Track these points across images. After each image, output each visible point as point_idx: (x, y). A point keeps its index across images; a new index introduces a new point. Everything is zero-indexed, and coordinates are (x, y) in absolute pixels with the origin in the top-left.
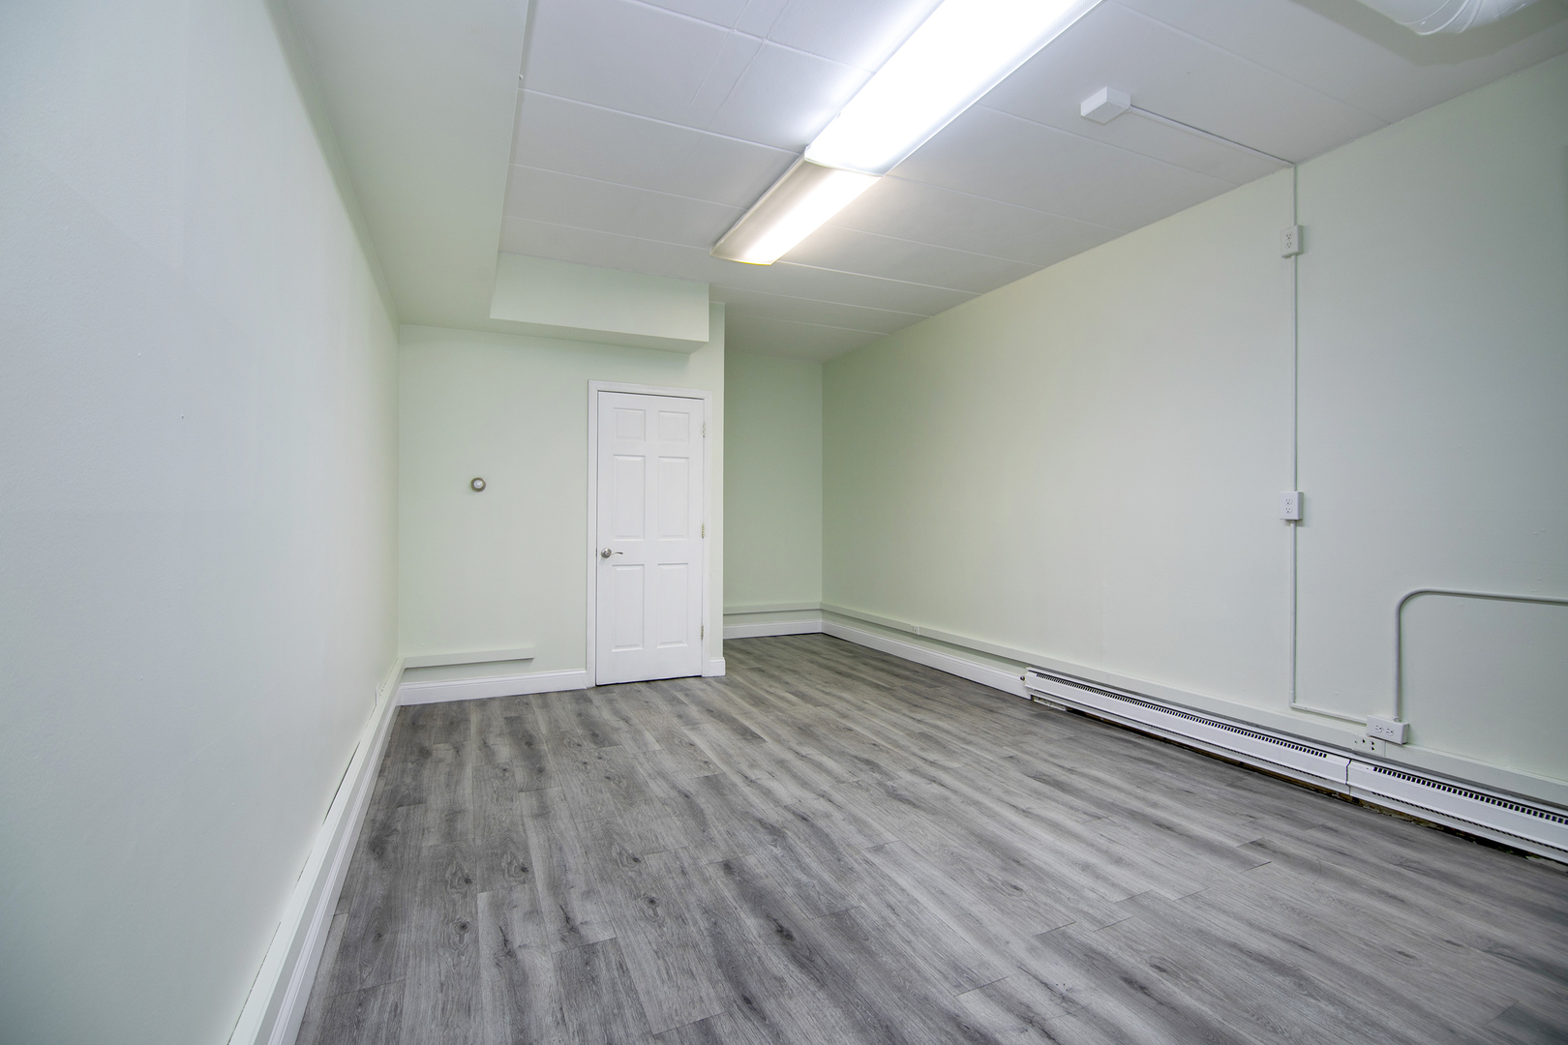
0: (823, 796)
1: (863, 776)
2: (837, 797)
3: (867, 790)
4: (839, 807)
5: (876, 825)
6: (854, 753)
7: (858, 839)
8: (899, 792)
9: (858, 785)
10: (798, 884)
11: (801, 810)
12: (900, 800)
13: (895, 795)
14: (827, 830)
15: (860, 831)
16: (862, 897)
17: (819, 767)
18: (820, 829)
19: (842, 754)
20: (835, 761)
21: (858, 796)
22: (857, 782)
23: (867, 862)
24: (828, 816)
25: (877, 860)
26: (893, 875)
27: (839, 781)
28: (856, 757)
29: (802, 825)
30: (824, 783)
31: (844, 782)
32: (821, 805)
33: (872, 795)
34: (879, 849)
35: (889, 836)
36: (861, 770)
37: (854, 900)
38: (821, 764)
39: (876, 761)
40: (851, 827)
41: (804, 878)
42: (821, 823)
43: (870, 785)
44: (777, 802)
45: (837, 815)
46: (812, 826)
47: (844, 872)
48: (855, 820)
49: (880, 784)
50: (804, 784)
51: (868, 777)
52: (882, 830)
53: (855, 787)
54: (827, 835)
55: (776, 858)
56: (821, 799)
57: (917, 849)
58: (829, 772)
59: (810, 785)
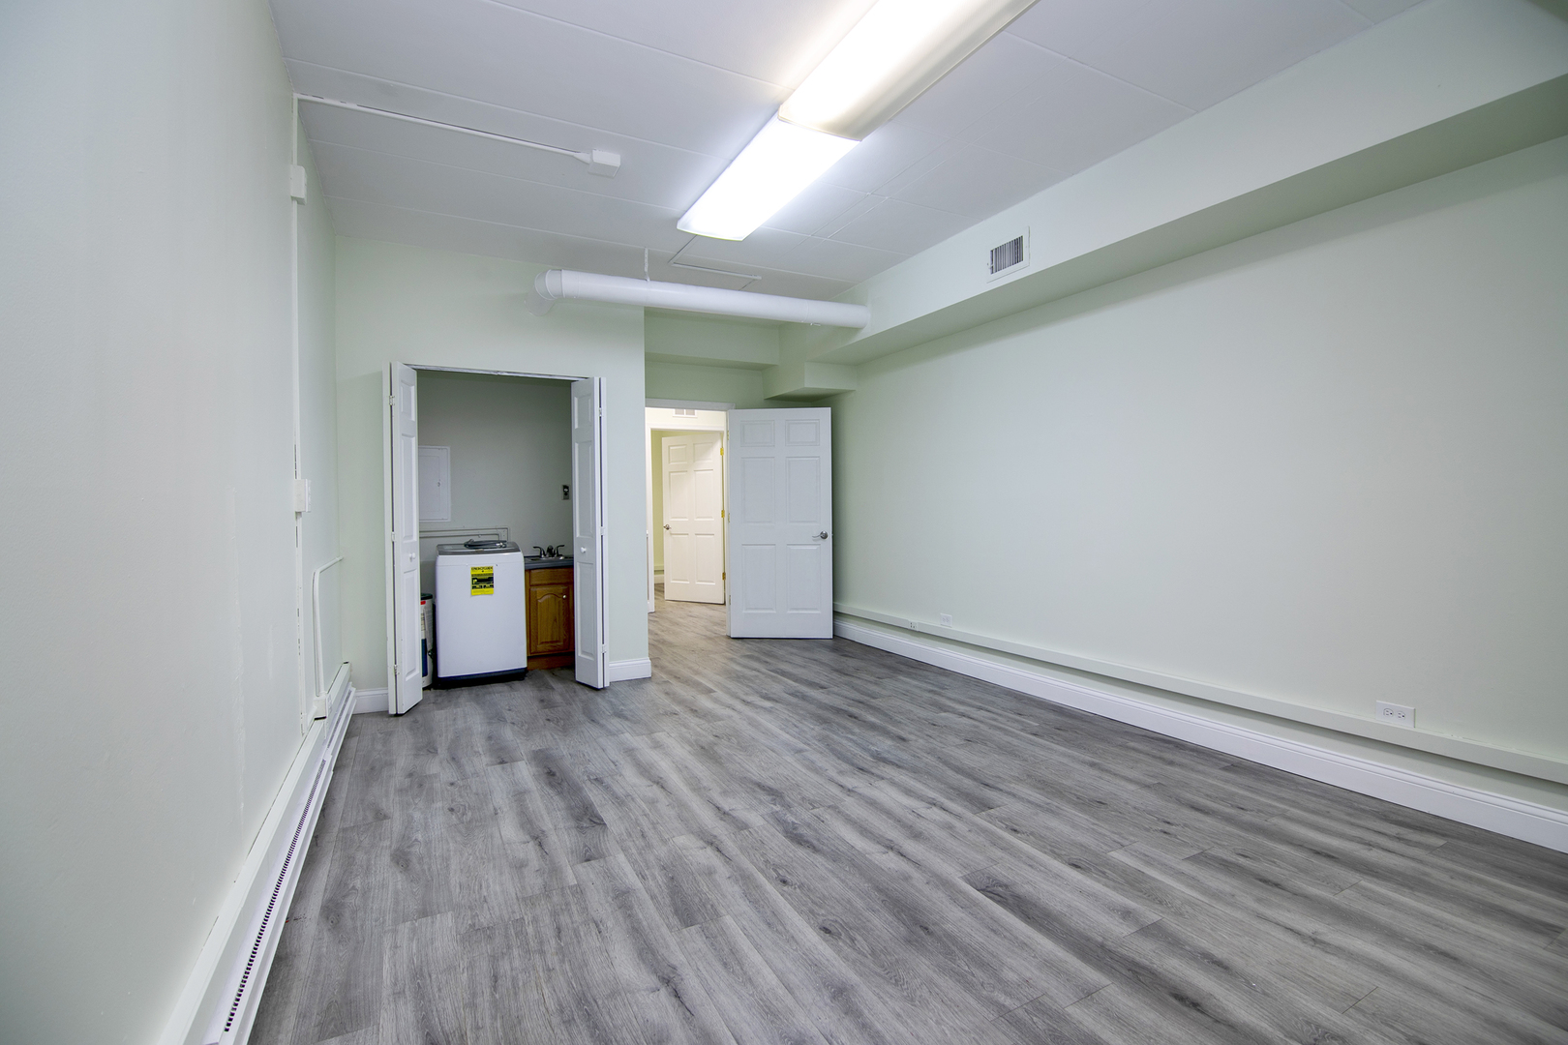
0: (849, 790)
1: (806, 815)
2: (835, 790)
3: (803, 798)
4: (831, 780)
5: (799, 767)
6: (819, 859)
7: (815, 757)
8: (769, 798)
9: (813, 804)
10: (853, 733)
11: (866, 776)
12: (771, 789)
13: (775, 794)
14: (840, 762)
15: (813, 762)
16: (813, 729)
17: (864, 831)
18: (846, 762)
19: (835, 857)
20: (843, 841)
21: (813, 792)
22: (814, 807)
23: (809, 744)
24: (841, 772)
25: (801, 746)
26: (791, 739)
27: (835, 809)
28: (815, 850)
29: (862, 765)
30: (851, 805)
31: (829, 807)
32: (850, 782)
33: (800, 794)
34: (800, 751)
35: (789, 759)
36: (809, 825)
37: (817, 728)
38: (861, 833)
39: (787, 842)
40: (820, 765)
41: (850, 736)
42: (845, 766)
43: (800, 804)
44: (893, 783)
45: (832, 773)
46: (853, 764)
47: (823, 739)
48: (817, 771)
49: (788, 807)
50: (873, 804)
51: (800, 815)
52: (794, 764)
53: (816, 802)
54: (839, 758)
55: (873, 745)
56: (850, 787)
57: (771, 753)
58: (849, 820)
59: (867, 802)
